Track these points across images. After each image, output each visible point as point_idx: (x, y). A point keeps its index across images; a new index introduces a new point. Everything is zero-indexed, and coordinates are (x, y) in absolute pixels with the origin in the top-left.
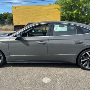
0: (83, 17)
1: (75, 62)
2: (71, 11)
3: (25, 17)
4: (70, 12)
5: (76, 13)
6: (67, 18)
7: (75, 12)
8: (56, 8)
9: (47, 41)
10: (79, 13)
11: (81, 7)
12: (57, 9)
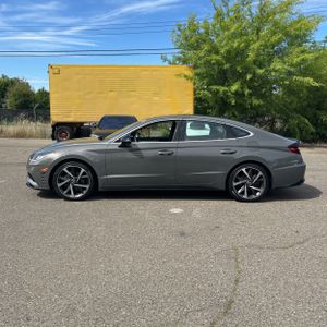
0: (256, 102)
1: (223, 188)
2: (223, 85)
3: (88, 97)
4: (222, 89)
5: (236, 93)
6: (211, 104)
7: (234, 88)
8: (179, 75)
9: (174, 150)
10: (247, 91)
11: (249, 77)
12: (183, 79)
